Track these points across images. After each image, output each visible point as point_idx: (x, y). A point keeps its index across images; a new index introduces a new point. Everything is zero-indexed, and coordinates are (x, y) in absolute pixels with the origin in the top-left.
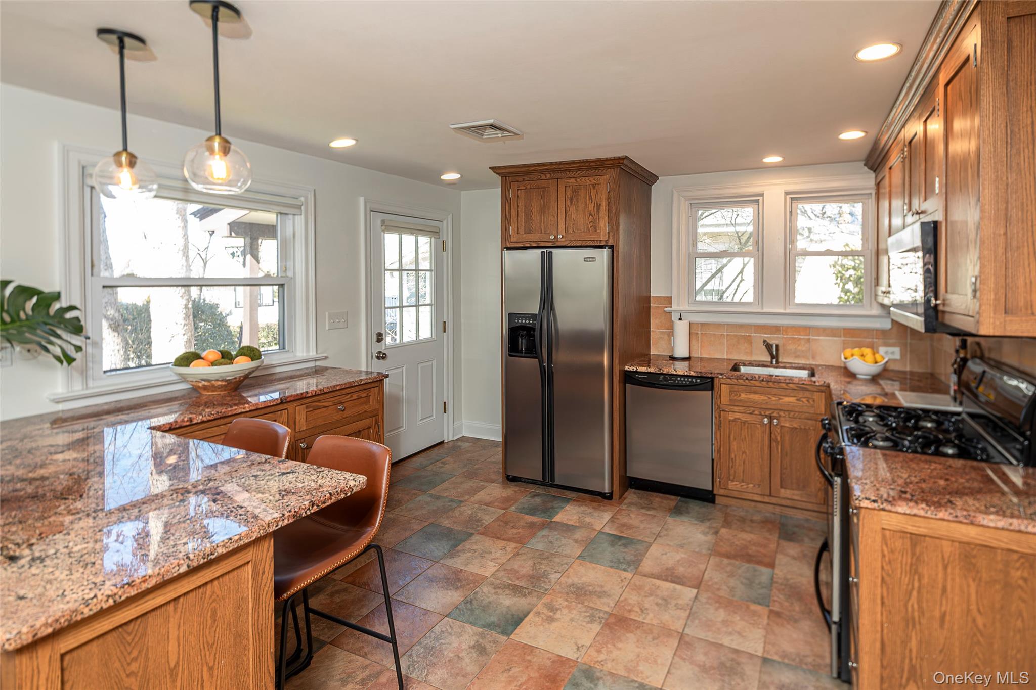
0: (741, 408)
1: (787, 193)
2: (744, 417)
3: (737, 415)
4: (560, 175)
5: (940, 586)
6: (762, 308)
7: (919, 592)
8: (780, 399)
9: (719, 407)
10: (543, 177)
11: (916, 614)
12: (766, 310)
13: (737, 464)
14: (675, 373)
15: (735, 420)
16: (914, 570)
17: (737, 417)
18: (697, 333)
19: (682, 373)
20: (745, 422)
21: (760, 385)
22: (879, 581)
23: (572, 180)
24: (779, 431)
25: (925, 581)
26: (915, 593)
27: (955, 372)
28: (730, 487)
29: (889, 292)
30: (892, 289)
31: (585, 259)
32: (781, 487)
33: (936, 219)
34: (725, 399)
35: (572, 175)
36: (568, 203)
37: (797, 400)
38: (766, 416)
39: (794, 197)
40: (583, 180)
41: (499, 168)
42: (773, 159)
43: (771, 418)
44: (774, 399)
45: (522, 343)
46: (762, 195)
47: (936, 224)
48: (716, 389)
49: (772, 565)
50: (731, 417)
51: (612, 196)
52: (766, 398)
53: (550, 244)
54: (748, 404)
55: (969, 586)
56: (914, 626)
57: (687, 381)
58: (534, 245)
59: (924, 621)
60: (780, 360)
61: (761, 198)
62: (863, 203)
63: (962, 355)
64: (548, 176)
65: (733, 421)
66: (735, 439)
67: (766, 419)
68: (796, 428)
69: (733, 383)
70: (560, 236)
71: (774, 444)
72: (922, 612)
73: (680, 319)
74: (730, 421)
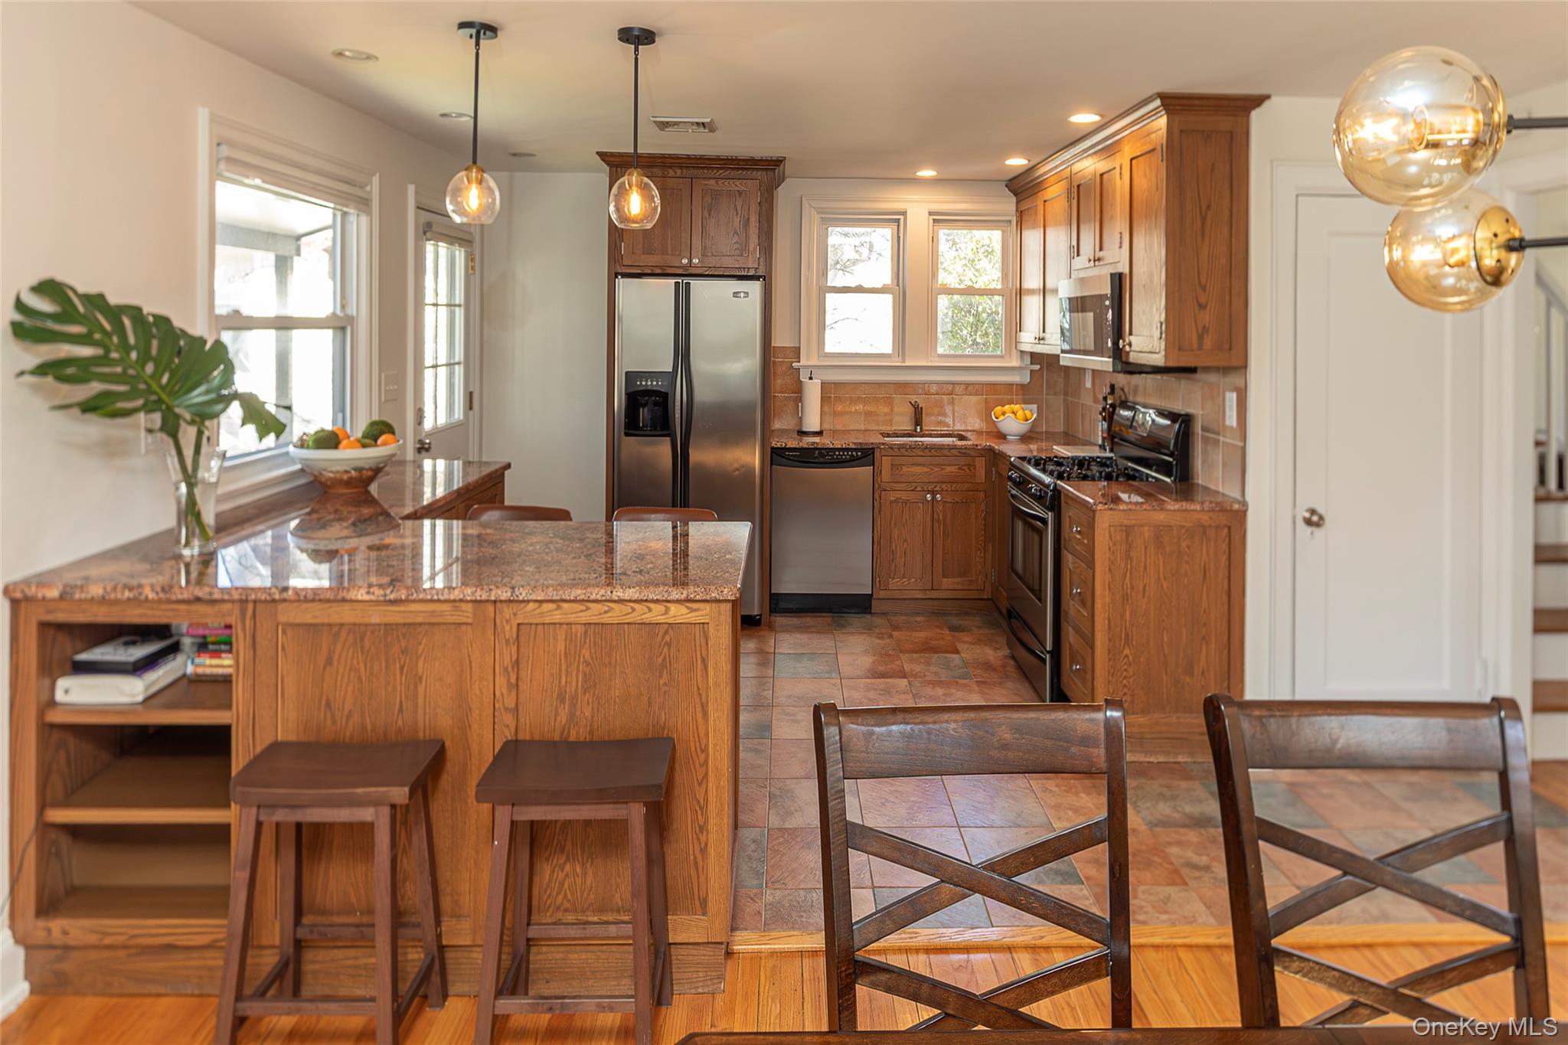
0: (902, 485)
1: (930, 214)
2: (904, 496)
3: (898, 495)
4: (694, 172)
5: (1143, 564)
6: (904, 361)
7: (1131, 573)
8: (942, 469)
9: (880, 486)
10: (671, 173)
11: (1129, 591)
12: (908, 363)
13: (898, 555)
14: (832, 446)
15: (896, 501)
16: (1128, 556)
17: (899, 496)
18: (830, 397)
19: (839, 446)
20: (905, 502)
21: (923, 454)
22: (1107, 569)
23: (713, 182)
24: (941, 508)
25: (1134, 563)
26: (1128, 574)
27: (1104, 419)
28: (890, 587)
29: (1043, 339)
30: (1047, 336)
31: (736, 294)
32: (943, 577)
33: (1120, 270)
34: (886, 475)
35: (711, 173)
36: (706, 213)
37: (959, 469)
38: (929, 492)
39: (939, 219)
40: (726, 183)
41: (612, 155)
42: (927, 173)
43: (934, 494)
44: (936, 469)
45: (644, 414)
46: (904, 213)
47: (1120, 275)
48: (876, 464)
49: (957, 652)
50: (892, 496)
51: (763, 208)
52: (928, 470)
53: (680, 271)
54: (911, 479)
55: (1159, 560)
56: (1128, 600)
57: (846, 456)
58: (658, 271)
59: (1133, 594)
60: (924, 428)
61: (902, 217)
62: (1003, 232)
63: (1109, 402)
64: (679, 172)
65: (895, 501)
66: (895, 524)
67: (928, 496)
68: (958, 502)
69: (895, 454)
70: (695, 261)
71: (936, 525)
72: (1132, 588)
73: (811, 378)
74: (891, 502)
